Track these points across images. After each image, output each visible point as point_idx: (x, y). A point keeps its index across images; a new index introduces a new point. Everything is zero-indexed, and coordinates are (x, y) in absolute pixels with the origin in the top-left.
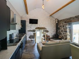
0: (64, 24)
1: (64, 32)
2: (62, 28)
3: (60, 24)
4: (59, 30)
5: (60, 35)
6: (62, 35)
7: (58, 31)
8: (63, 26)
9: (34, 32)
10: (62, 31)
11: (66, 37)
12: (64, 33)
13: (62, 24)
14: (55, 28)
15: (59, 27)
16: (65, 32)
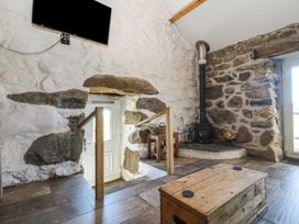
0: (251, 62)
1: (249, 108)
2: (237, 89)
3: (221, 68)
4: (214, 102)
5: (226, 126)
6: (238, 125)
7: (210, 105)
8: (245, 77)
9: (76, 112)
10: (235, 102)
11: (262, 130)
12: (247, 113)
13: (232, 69)
14: (192, 93)
15: (214, 83)
16: (260, 104)
